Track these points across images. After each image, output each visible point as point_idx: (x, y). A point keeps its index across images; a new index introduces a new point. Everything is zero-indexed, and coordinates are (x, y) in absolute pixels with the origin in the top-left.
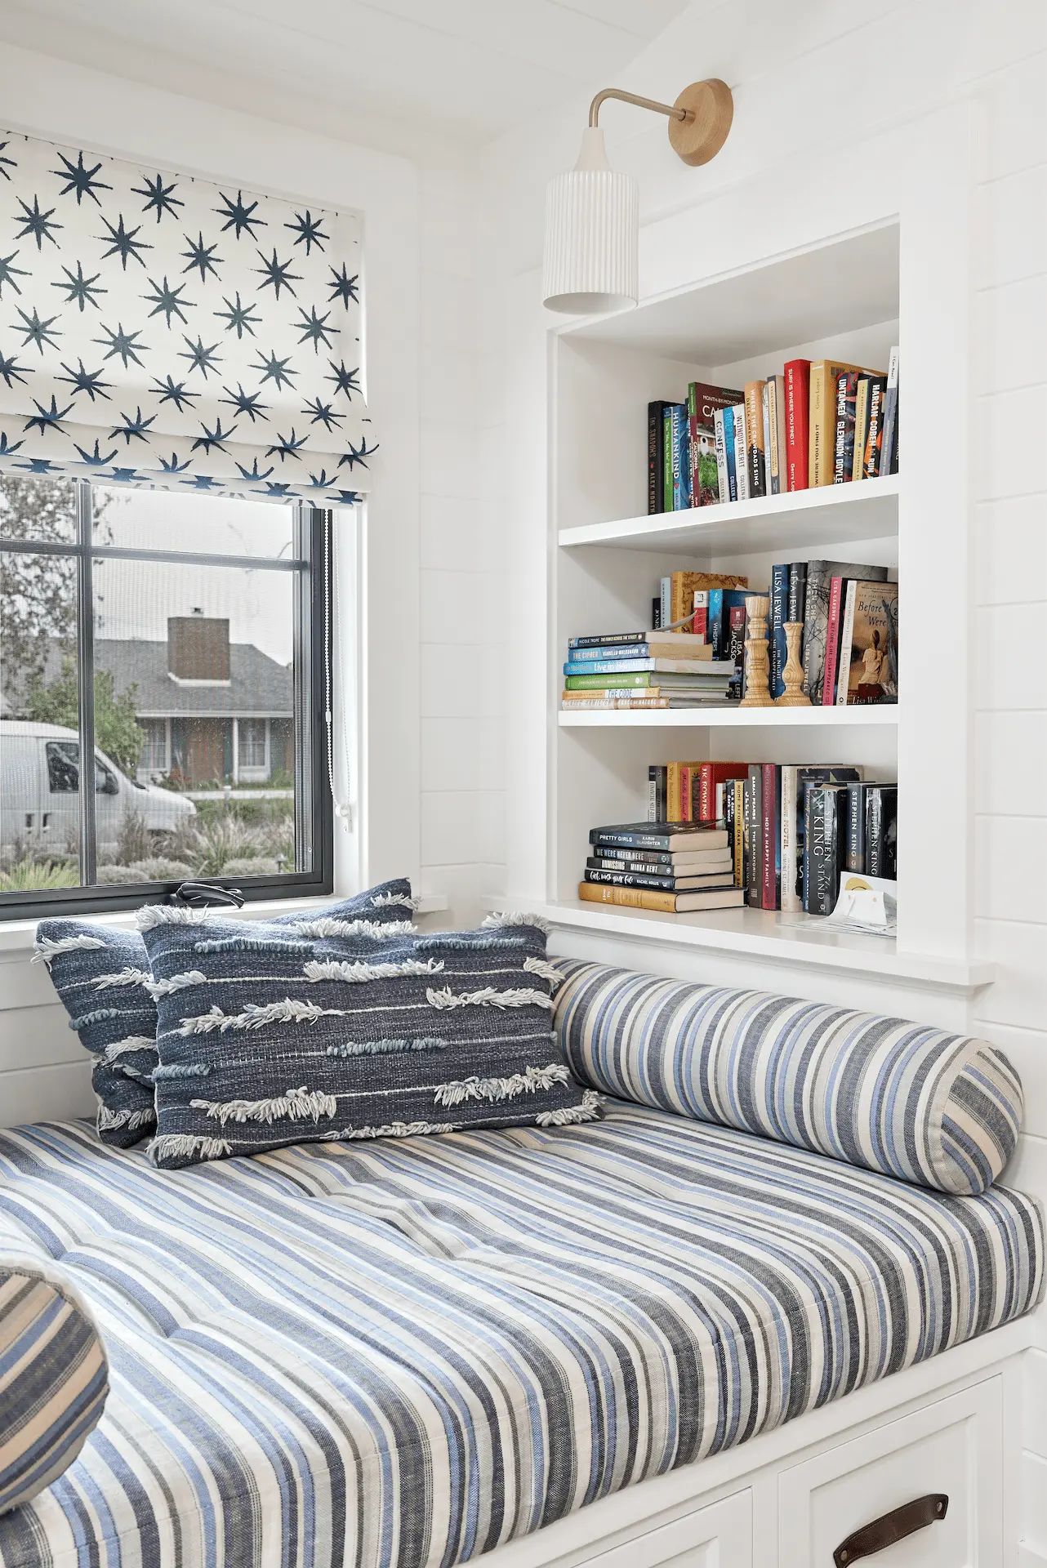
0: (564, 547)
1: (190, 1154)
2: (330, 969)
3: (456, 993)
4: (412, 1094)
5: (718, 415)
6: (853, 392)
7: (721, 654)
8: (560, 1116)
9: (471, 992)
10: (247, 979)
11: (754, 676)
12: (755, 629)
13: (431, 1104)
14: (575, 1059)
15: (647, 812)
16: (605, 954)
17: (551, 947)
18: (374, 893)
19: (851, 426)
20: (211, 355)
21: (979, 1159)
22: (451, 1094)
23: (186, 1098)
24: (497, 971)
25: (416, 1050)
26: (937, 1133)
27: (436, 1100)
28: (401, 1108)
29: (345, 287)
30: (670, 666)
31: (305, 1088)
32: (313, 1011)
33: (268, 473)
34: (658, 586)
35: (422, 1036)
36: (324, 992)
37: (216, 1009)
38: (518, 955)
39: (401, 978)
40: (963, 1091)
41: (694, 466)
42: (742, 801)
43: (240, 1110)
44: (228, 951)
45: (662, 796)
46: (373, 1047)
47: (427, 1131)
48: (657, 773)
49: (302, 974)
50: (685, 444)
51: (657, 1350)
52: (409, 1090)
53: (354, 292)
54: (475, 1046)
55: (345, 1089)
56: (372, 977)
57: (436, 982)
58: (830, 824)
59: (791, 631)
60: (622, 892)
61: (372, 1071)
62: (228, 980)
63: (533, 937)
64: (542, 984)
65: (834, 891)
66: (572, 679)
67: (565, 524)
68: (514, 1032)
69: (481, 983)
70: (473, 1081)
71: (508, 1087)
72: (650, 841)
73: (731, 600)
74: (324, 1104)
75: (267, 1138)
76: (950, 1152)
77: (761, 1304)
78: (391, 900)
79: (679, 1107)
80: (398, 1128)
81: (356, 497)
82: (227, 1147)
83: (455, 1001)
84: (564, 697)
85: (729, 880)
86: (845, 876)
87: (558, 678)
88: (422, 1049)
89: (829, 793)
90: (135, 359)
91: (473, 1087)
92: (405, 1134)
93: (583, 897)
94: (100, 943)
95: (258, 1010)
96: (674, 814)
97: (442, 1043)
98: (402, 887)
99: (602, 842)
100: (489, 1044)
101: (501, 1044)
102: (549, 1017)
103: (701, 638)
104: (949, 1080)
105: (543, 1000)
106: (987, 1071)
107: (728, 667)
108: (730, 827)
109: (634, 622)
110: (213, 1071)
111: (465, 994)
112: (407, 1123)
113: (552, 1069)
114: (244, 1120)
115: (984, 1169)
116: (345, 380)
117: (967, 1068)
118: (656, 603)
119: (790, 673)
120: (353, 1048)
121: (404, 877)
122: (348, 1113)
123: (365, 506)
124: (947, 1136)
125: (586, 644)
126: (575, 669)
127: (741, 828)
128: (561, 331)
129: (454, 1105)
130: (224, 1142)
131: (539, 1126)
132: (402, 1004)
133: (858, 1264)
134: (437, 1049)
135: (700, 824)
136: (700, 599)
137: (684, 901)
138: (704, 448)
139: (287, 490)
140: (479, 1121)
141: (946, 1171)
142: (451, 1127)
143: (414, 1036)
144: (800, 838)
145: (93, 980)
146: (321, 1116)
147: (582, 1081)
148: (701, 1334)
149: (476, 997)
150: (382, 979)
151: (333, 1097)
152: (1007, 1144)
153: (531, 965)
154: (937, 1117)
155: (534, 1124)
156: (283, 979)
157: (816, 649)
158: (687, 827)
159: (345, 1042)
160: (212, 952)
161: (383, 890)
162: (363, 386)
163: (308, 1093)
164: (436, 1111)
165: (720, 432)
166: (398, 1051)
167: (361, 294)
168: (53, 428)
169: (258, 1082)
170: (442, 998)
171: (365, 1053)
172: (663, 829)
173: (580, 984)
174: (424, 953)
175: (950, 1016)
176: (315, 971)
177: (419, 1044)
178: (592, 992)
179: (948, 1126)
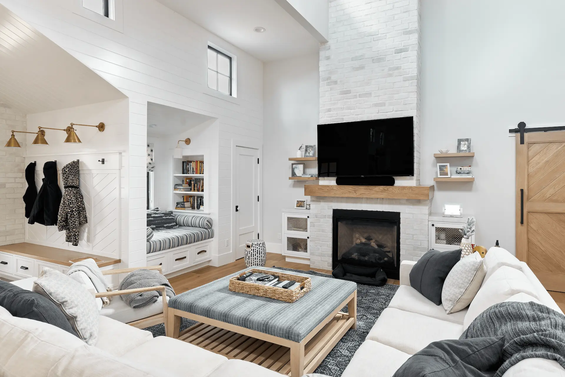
0: (174, 176)
5: (189, 164)
6: (201, 164)
7: (190, 186)
8: (175, 227)
11: (192, 189)
12: (193, 185)
14: (176, 222)
15: (182, 201)
16: (179, 214)
17: (173, 213)
18: (155, 209)
19: (201, 167)
21: (209, 226)
22: (165, 225)
26: (205, 224)
28: (161, 227)
29: (152, 151)
30: (185, 187)
32: (153, 219)
34: (183, 179)
36: (154, 217)
38: (170, 214)
39: (160, 216)
40: (208, 221)
41: (187, 168)
42: (192, 200)
45: (184, 199)
46: (159, 222)
48: (183, 197)
50: (186, 166)
51: (185, 237)
52: (162, 225)
54: (167, 221)
56: (157, 216)
57: (164, 216)
58: (199, 201)
59: (196, 185)
60: (180, 208)
61: (159, 224)
63: (172, 212)
64: (173, 216)
65: (200, 208)
66: (175, 188)
71: (170, 225)
72: (183, 203)
73: (191, 181)
74: (155, 226)
76: (206, 225)
77: (192, 234)
78: (157, 210)
79: (186, 225)
80: (161, 229)
83: (165, 218)
84: (174, 190)
85: (190, 207)
86: (201, 206)
87: (174, 188)
89: (199, 199)
91: (167, 225)
93: (176, 209)
96: (185, 201)
97: (164, 221)
98: (158, 208)
99: (178, 204)
101: (170, 221)
102: (174, 219)
103: (188, 185)
104: (207, 220)
105: (173, 218)
106: (209, 219)
107: (190, 187)
108: (190, 202)
109: (181, 183)
113: (174, 223)
115: (209, 227)
116: (152, 160)
118: (183, 180)
119: (196, 188)
120: (156, 222)
122: (157, 227)
123: (154, 172)
125: (176, 185)
126: (175, 187)
127: (191, 202)
132: (161, 218)
133: (199, 233)
135: (188, 202)
136: (188, 181)
137: (186, 209)
138: (188, 167)
140: (168, 228)
141: (206, 227)
142: (166, 228)
144: (197, 203)
147: (177, 224)
148: (188, 236)
149: (167, 217)
152: (211, 225)
153: (172, 215)
155: (173, 228)
156: (150, 216)
157: (198, 186)
158: (186, 202)
161: (156, 209)
162: (153, 160)
163: (153, 225)
164: (164, 227)
165: (190, 165)
167: (153, 151)
170: (164, 217)
172: (184, 202)
173: (176, 216)
174: (162, 214)
175: (208, 216)
176: (152, 215)
177: (162, 221)
178: (178, 217)
179: (206, 223)
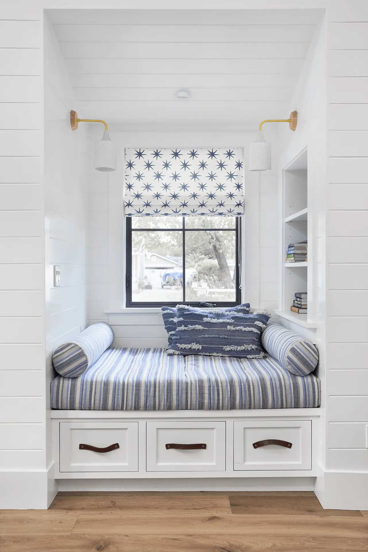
0: (286, 222)
1: (173, 353)
2: (208, 320)
3: (234, 327)
4: (219, 347)
9: (237, 327)
10: (191, 320)
13: (222, 350)
20: (205, 186)
22: (228, 348)
23: (176, 343)
24: (247, 323)
25: (220, 338)
27: (223, 349)
28: (215, 350)
29: (239, 165)
31: (195, 343)
32: (202, 328)
33: (216, 211)
35: (222, 335)
36: (205, 324)
37: (183, 326)
39: (223, 323)
43: (183, 346)
44: (190, 315)
46: (211, 336)
47: (221, 355)
49: (203, 320)
52: (218, 346)
53: (242, 166)
54: (235, 339)
55: (204, 344)
56: (218, 322)
57: (231, 324)
60: (295, 309)
61: (210, 341)
62: (188, 320)
66: (288, 255)
67: (286, 217)
68: (245, 337)
69: (240, 325)
70: (233, 346)
71: (240, 348)
74: (200, 347)
75: (187, 352)
80: (215, 354)
81: (241, 214)
82: (179, 353)
83: (234, 329)
84: (286, 259)
88: (222, 338)
90: (187, 189)
91: (233, 348)
92: (216, 356)
94: (172, 312)
95: (191, 326)
97: (226, 337)
98: (247, 305)
100: (238, 339)
101: (241, 339)
102: (257, 335)
104: (291, 347)
110: (181, 338)
111: (236, 327)
112: (217, 354)
113: (251, 345)
114: (183, 348)
116: (239, 187)
117: (296, 346)
120: (207, 336)
121: (248, 303)
122: (204, 350)
124: (288, 360)
125: (291, 246)
126: (289, 252)
128: (286, 169)
129: (228, 351)
130: (179, 352)
131: (247, 358)
132: (221, 328)
134: (225, 338)
139: (223, 214)
140: (234, 355)
142: (228, 356)
143: (220, 335)
145: (169, 319)
146: (198, 349)
150: (220, 323)
151: (201, 346)
153: (256, 323)
154: (286, 355)
156: (199, 321)
159: (205, 334)
160: (187, 314)
162: (244, 188)
163: (196, 344)
164: (224, 352)
166: (217, 338)
168: (168, 207)
169: (188, 341)
170: (230, 328)
171: (209, 337)
176: (205, 320)
179: (288, 358)
